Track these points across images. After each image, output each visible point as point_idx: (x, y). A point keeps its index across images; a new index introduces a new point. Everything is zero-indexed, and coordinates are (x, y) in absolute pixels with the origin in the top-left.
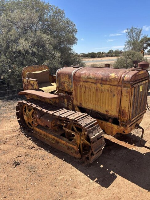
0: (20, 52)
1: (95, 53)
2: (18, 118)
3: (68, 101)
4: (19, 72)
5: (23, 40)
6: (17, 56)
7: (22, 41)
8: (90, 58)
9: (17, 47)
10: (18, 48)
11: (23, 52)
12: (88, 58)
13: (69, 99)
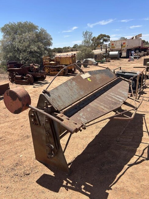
12: (55, 53)
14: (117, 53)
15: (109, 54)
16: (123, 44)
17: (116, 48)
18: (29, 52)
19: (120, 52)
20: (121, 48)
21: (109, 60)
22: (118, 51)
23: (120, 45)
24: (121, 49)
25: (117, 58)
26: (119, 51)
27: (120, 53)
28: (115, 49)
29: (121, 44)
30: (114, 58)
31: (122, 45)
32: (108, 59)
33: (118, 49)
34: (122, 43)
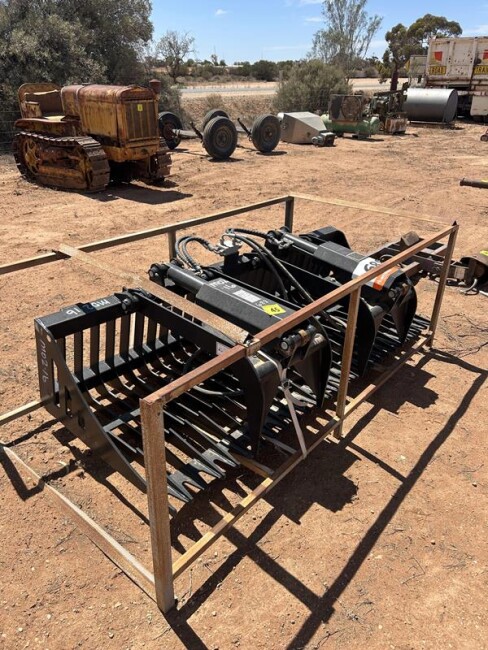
0: (14, 58)
1: (271, 65)
2: (17, 162)
3: (76, 129)
4: (14, 98)
5: (21, 34)
6: (10, 67)
7: (17, 34)
8: (252, 82)
9: (8, 47)
10: (11, 48)
11: (22, 58)
12: (248, 80)
13: (77, 125)
14: (444, 94)
15: (402, 98)
16: (481, 57)
17: (452, 72)
19: (460, 93)
20: (469, 76)
21: (398, 125)
22: (450, 88)
23: (467, 59)
24: (472, 80)
25: (439, 119)
26: (458, 88)
27: (460, 98)
28: (446, 76)
29: (474, 56)
30: (429, 116)
31: (477, 62)
32: (393, 122)
33: (458, 79)
34: (477, 54)
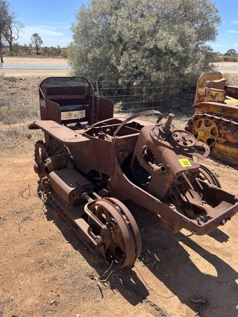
18: (150, 50)
